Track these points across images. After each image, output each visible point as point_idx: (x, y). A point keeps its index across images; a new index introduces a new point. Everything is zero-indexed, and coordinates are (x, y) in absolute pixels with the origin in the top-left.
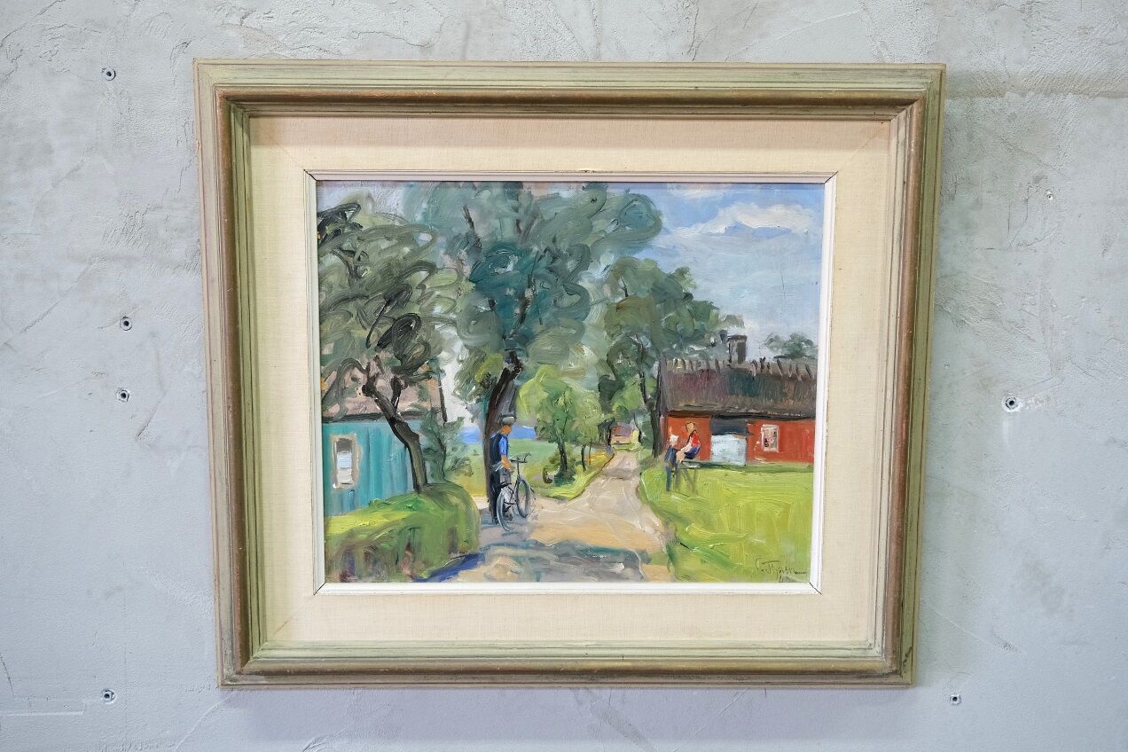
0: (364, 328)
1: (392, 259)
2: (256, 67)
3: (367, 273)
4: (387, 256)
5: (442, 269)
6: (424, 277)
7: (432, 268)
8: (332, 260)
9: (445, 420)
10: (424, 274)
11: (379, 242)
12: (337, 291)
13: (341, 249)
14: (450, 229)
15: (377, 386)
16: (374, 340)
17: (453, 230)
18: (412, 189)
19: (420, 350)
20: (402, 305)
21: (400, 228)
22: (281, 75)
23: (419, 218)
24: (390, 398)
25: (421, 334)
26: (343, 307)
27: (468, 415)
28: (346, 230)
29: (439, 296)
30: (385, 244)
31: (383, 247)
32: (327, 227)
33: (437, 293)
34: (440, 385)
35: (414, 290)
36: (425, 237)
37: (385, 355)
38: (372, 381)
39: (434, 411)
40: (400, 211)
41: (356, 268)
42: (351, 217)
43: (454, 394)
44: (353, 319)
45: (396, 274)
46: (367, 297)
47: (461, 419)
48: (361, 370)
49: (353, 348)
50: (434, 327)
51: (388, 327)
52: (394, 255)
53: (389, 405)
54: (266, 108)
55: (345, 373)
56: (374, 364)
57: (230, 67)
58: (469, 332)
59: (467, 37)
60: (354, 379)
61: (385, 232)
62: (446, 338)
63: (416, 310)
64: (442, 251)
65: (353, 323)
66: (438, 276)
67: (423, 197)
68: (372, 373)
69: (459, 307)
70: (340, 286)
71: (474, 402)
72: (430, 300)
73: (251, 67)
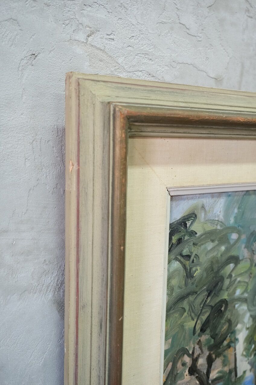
0: (193, 319)
1: (214, 258)
2: (133, 87)
3: (198, 272)
4: (211, 255)
5: (242, 260)
6: (232, 269)
7: (235, 260)
8: (176, 265)
9: (236, 375)
10: (232, 265)
11: (207, 244)
12: (177, 292)
13: (181, 255)
14: (249, 227)
15: (198, 365)
16: (198, 327)
17: (251, 228)
18: (230, 198)
19: (225, 327)
20: (216, 295)
21: (221, 231)
22: (153, 96)
23: (232, 221)
24: (205, 372)
25: (227, 315)
26: (180, 305)
27: (249, 367)
28: (186, 238)
29: (239, 282)
30: (210, 246)
31: (209, 249)
32: (173, 237)
33: (238, 279)
34: (235, 350)
35: (225, 279)
36: (234, 236)
37: (204, 338)
38: (195, 361)
39: (230, 372)
40: (221, 218)
41: (191, 269)
42: (189, 227)
43: (243, 355)
44: (186, 314)
45: (216, 269)
46: (196, 293)
47: (245, 372)
48: (189, 355)
49: (184, 339)
50: (234, 306)
51: (207, 314)
52: (215, 254)
53: (205, 378)
54: (149, 129)
55: (178, 361)
56: (197, 347)
57: (109, 85)
58: (253, 305)
59: (242, 75)
60: (184, 364)
61: (210, 235)
62: (241, 313)
63: (225, 296)
64: (243, 246)
65: (186, 317)
66: (239, 266)
67: (236, 204)
68: (195, 356)
69: (250, 288)
70: (180, 287)
71: (253, 356)
72: (234, 286)
73: (128, 86)
